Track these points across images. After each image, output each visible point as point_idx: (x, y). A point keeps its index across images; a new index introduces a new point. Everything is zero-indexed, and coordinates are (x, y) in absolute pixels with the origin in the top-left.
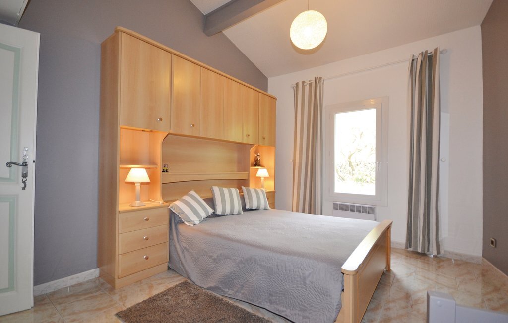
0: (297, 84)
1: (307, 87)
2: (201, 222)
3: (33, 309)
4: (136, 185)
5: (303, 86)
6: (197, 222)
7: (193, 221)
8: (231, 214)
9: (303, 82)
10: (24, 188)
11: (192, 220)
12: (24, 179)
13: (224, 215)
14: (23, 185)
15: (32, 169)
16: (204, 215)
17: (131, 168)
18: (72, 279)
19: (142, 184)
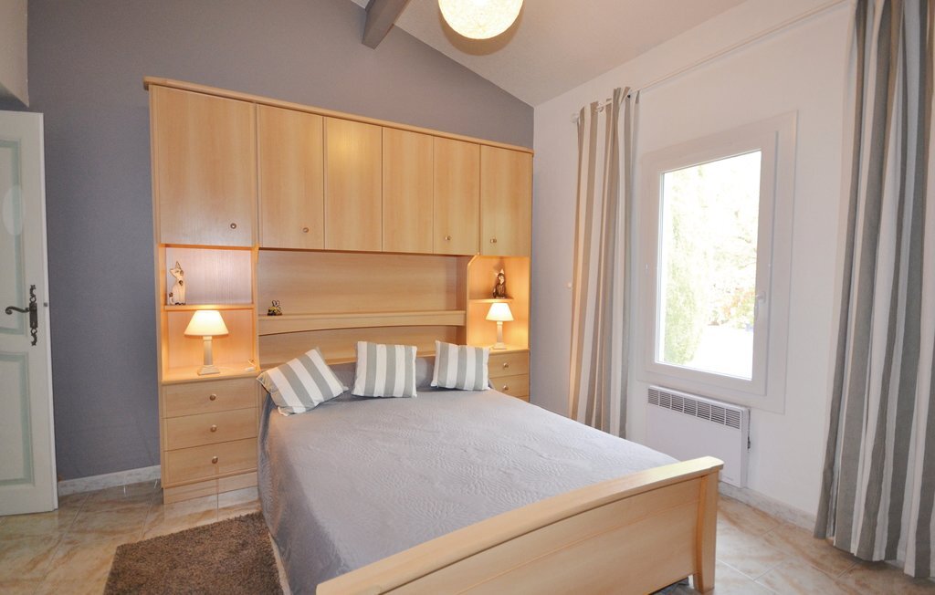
0: (582, 112)
1: (602, 116)
2: (309, 410)
3: (57, 513)
4: (205, 338)
5: (594, 114)
6: (299, 408)
7: (291, 408)
8: (388, 396)
9: (594, 106)
10: (34, 343)
11: (289, 405)
12: (34, 331)
13: (373, 398)
14: (32, 339)
15: (44, 315)
16: (317, 396)
17: (195, 310)
18: (131, 475)
19: (215, 337)
